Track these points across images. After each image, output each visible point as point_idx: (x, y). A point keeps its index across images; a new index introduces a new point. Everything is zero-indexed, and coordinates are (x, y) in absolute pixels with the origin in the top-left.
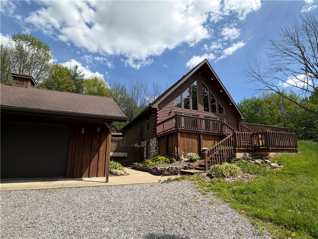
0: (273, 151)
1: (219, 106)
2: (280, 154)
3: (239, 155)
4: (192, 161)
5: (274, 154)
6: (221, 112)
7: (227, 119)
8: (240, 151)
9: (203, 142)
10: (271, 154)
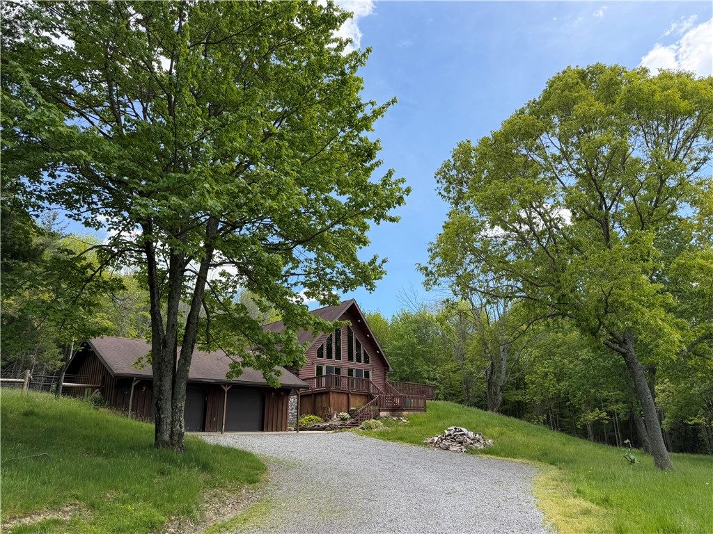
0: (407, 410)
1: (365, 354)
2: (411, 413)
3: (382, 414)
4: (343, 419)
5: (407, 413)
6: (367, 362)
7: (373, 370)
8: (384, 410)
9: (352, 399)
10: (405, 413)
